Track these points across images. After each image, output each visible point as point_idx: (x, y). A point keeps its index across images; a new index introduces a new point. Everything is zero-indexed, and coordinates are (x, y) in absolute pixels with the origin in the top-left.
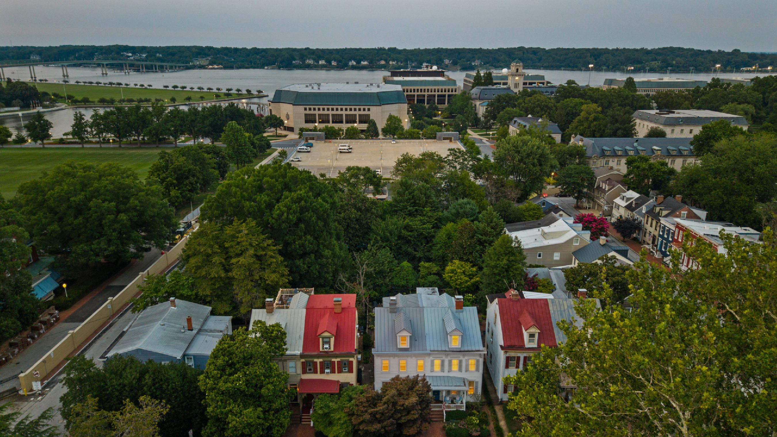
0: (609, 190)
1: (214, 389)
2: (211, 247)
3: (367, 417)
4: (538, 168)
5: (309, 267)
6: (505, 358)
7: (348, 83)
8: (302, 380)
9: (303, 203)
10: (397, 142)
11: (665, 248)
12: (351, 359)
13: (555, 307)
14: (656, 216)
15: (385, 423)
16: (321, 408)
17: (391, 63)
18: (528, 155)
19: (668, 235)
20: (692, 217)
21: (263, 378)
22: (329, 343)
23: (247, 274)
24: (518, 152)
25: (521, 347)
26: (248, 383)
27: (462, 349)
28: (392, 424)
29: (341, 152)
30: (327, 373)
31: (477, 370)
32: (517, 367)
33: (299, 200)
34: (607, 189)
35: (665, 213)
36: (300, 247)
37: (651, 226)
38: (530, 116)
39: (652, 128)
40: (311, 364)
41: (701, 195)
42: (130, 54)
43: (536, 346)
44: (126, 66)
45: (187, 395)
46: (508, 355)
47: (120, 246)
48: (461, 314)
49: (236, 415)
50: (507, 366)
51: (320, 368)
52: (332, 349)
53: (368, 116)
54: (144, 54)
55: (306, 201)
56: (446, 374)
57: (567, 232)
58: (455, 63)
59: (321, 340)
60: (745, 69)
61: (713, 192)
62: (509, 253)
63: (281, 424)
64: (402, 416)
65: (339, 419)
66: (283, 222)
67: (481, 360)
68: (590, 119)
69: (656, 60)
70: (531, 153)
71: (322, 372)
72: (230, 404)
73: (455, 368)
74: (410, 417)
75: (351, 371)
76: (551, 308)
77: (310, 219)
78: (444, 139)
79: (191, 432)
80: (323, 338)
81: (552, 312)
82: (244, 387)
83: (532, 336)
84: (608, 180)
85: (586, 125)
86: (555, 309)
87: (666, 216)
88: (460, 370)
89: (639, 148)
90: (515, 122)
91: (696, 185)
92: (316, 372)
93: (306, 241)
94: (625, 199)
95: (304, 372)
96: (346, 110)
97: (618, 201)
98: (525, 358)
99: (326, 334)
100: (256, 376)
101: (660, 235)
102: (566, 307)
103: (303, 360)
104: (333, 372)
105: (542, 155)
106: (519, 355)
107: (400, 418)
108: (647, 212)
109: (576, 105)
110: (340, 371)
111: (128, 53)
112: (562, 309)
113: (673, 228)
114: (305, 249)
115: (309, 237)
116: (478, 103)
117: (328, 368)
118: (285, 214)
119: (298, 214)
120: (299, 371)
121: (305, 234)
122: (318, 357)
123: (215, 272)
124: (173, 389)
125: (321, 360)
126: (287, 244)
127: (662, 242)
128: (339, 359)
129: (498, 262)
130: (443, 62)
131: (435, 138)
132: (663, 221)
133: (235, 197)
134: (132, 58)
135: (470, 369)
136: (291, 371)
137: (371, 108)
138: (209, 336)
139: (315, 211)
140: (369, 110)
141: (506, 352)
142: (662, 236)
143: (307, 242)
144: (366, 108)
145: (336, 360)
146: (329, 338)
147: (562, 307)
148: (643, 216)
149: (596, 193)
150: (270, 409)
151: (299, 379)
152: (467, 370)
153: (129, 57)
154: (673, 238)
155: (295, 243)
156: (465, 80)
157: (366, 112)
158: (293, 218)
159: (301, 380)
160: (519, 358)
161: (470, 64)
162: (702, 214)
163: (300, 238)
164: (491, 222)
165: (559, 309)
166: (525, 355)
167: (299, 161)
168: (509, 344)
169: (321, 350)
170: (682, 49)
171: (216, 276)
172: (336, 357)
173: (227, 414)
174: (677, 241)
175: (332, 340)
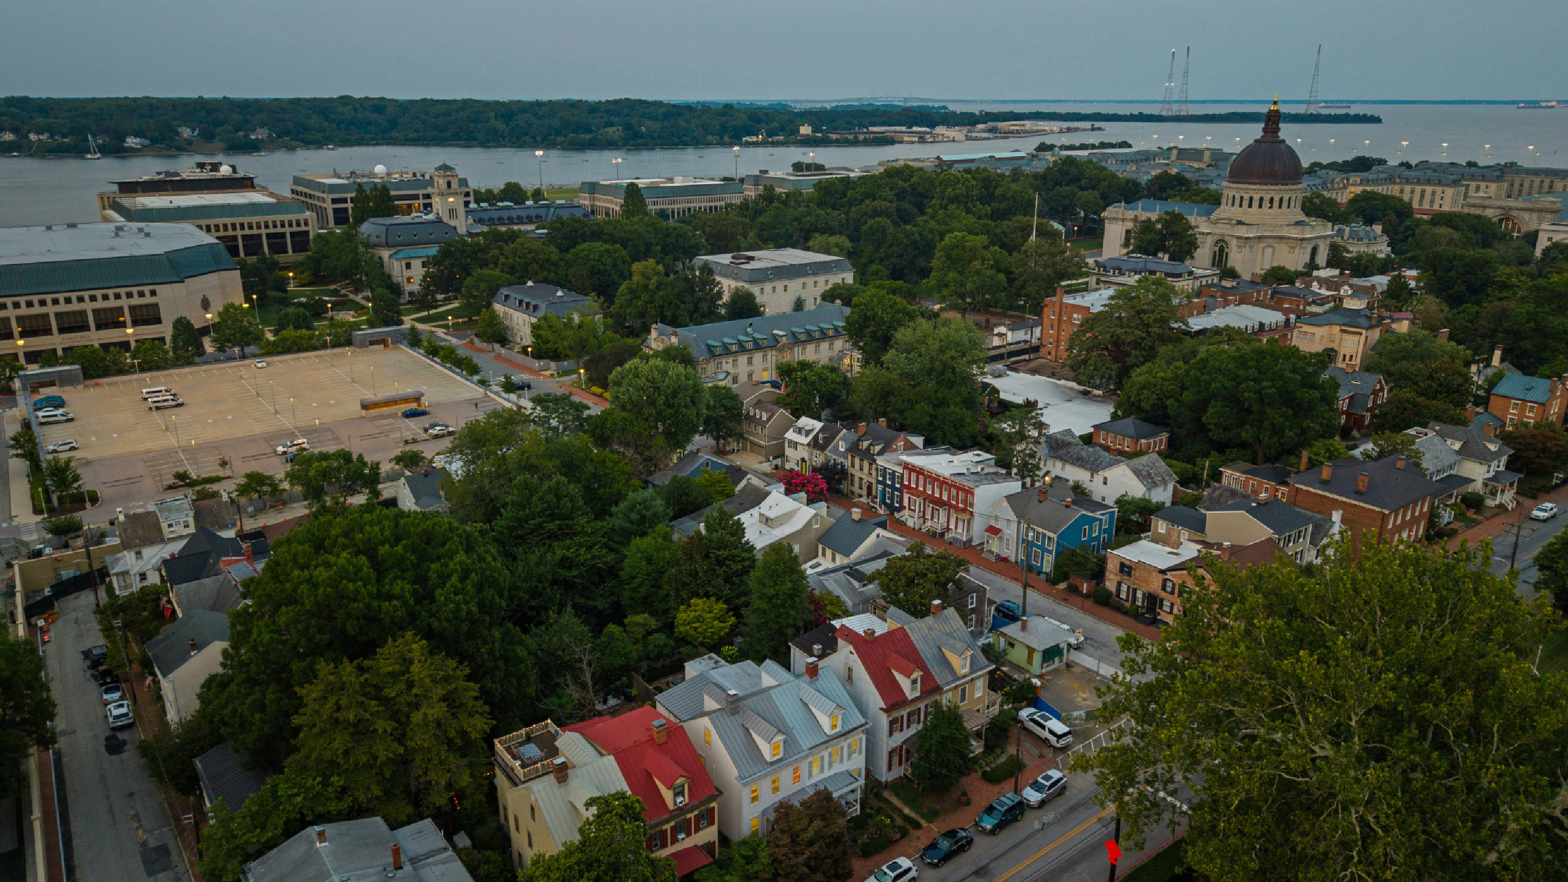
0: (769, 419)
6: (888, 724)
7: (49, 228)
10: (268, 364)
11: (892, 499)
14: (868, 456)
17: (33, 137)
19: (893, 479)
20: (910, 447)
22: (682, 792)
25: (904, 702)
27: (843, 732)
29: (158, 408)
30: (682, 839)
31: (860, 752)
32: (902, 729)
34: (764, 418)
35: (877, 448)
37: (861, 469)
38: (530, 283)
39: (737, 289)
40: (658, 836)
41: (902, 412)
43: (919, 694)
46: (891, 718)
48: (816, 683)
50: (891, 734)
51: (671, 837)
52: (687, 801)
53: (156, 306)
57: (796, 511)
58: (208, 136)
59: (670, 793)
60: (748, 139)
61: (917, 407)
67: (864, 737)
69: (612, 125)
71: (674, 841)
73: (836, 761)
75: (711, 823)
76: (912, 637)
78: (372, 343)
80: (675, 789)
81: (915, 642)
83: (914, 682)
84: (758, 404)
85: (645, 297)
86: (917, 638)
87: (881, 453)
88: (842, 761)
89: (756, 335)
90: (507, 297)
92: (665, 846)
94: (802, 432)
96: (93, 299)
97: (790, 435)
98: (909, 713)
99: (680, 781)
101: (878, 482)
102: (926, 631)
104: (689, 834)
106: (902, 713)
108: (848, 450)
109: (601, 257)
110: (697, 830)
112: (924, 635)
113: (899, 470)
116: (385, 254)
117: (680, 832)
122: (669, 820)
125: (673, 823)
127: (884, 491)
128: (696, 812)
130: (177, 133)
131: (349, 343)
132: (881, 461)
135: (853, 755)
137: (158, 288)
138: (435, 864)
140: (153, 293)
141: (888, 715)
142: (883, 483)
144: (146, 289)
145: (692, 815)
146: (683, 785)
147: (922, 632)
148: (844, 455)
149: (745, 426)
152: (850, 757)
154: (902, 483)
156: (293, 191)
157: (148, 300)
160: (902, 716)
161: (246, 137)
162: (918, 441)
165: (920, 636)
166: (909, 710)
167: (73, 449)
169: (671, 808)
170: (645, 102)
172: (693, 810)
174: (909, 487)
175: (686, 786)
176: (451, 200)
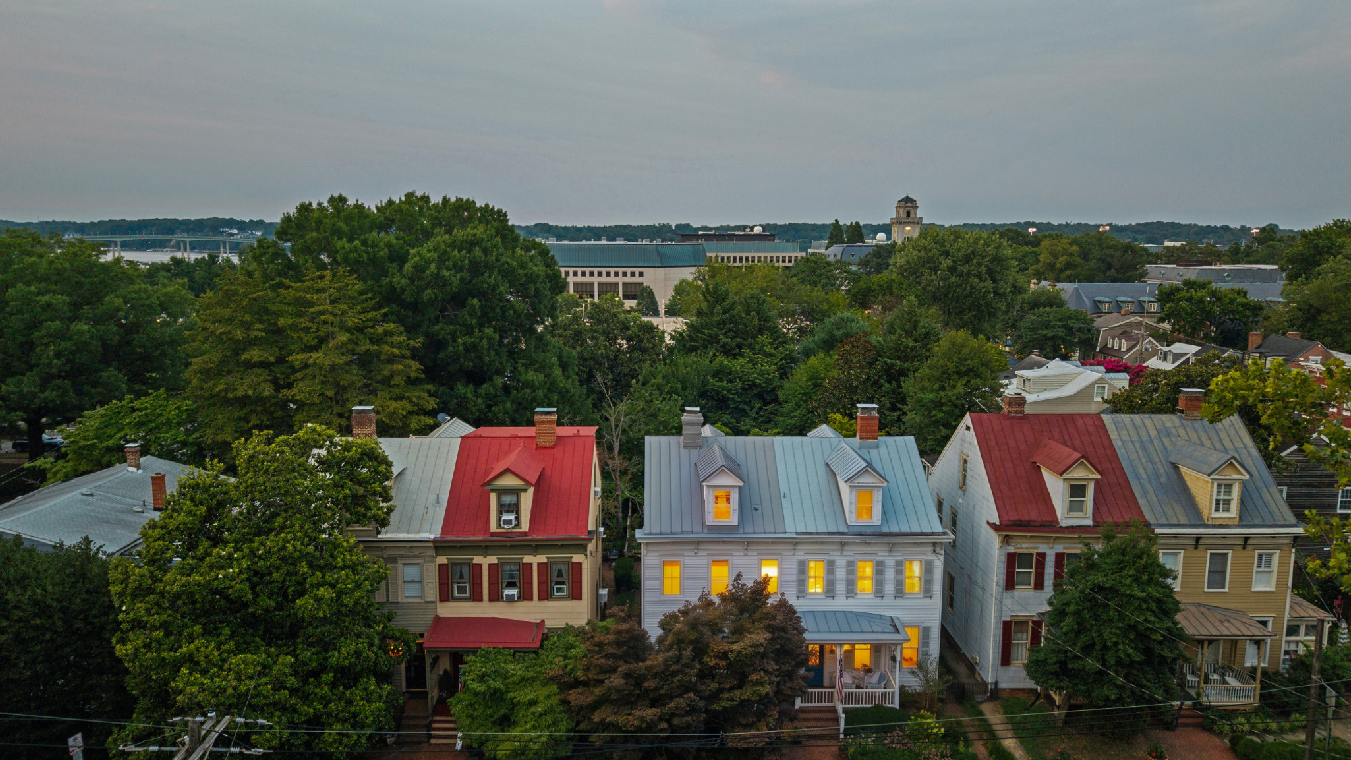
0: (1128, 350)
1: (150, 591)
2: (247, 326)
3: (616, 680)
4: (989, 284)
5: (489, 407)
6: (1004, 559)
8: (438, 621)
9: (477, 252)
12: (577, 558)
13: (1124, 433)
15: (672, 705)
16: (482, 678)
18: (968, 259)
21: (304, 568)
22: (515, 508)
23: (331, 393)
24: (947, 254)
25: (1050, 528)
26: (257, 577)
27: (885, 529)
28: (693, 710)
30: (510, 599)
31: (927, 592)
32: (1039, 585)
33: (472, 244)
34: (1123, 349)
36: (467, 351)
40: (466, 571)
42: (235, 231)
43: (1089, 522)
44: (224, 247)
45: (78, 624)
46: (1011, 549)
47: (71, 393)
48: (874, 453)
49: (204, 672)
50: (1010, 584)
51: (490, 584)
52: (525, 526)
53: (640, 285)
54: (259, 230)
55: (485, 251)
56: (841, 603)
57: (1076, 375)
59: (493, 497)
62: (966, 374)
63: (355, 715)
64: (721, 690)
65: (533, 703)
66: (428, 285)
67: (938, 564)
68: (1058, 266)
70: (973, 253)
71: (496, 597)
72: (191, 639)
73: (866, 585)
74: (747, 693)
75: (576, 594)
76: (1113, 436)
77: (494, 290)
79: (76, 742)
80: (501, 492)
81: (1117, 443)
82: (240, 587)
83: (1077, 490)
84: (1124, 334)
86: (1126, 438)
88: (879, 592)
91: (1324, 317)
92: (476, 597)
93: (481, 338)
94: (1170, 357)
95: (445, 596)
96: (600, 274)
97: (1152, 363)
98: (1059, 557)
99: (509, 481)
100: (283, 559)
102: (1153, 433)
103: (443, 560)
104: (525, 596)
105: (997, 259)
106: (1042, 548)
107: (715, 696)
109: (1024, 256)
110: (545, 596)
111: (231, 228)
112: (1145, 438)
114: (480, 358)
115: (489, 331)
117: (511, 585)
118: (433, 266)
119: (465, 274)
120: (432, 592)
121: (481, 326)
122: (485, 548)
123: (249, 387)
124: (36, 603)
125: (493, 559)
126: (436, 344)
128: (542, 558)
129: (942, 394)
133: (317, 230)
134: (239, 237)
135: (907, 589)
136: (407, 594)
137: (646, 271)
139: (508, 274)
140: (641, 274)
141: (1006, 540)
143: (485, 342)
144: (637, 271)
145: (535, 560)
146: (516, 492)
147: (1143, 433)
150: (323, 668)
151: (429, 618)
152: (900, 592)
153: (233, 235)
155: (455, 341)
157: (637, 279)
158: (455, 280)
159: (437, 619)
160: (1042, 556)
163: (469, 331)
164: (915, 327)
165: (1135, 438)
166: (1060, 548)
168: (1013, 517)
169: (493, 528)
171: (250, 392)
172: (537, 548)
173: (176, 668)
175: (527, 500)
176: (908, 228)
